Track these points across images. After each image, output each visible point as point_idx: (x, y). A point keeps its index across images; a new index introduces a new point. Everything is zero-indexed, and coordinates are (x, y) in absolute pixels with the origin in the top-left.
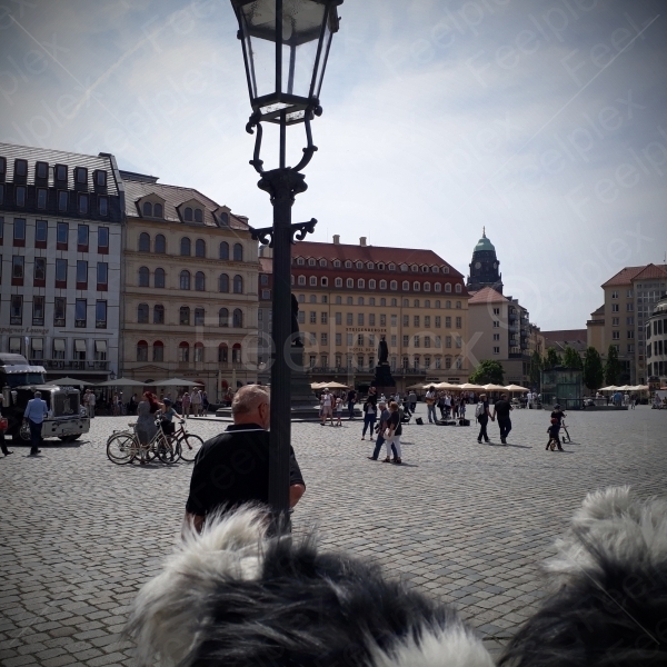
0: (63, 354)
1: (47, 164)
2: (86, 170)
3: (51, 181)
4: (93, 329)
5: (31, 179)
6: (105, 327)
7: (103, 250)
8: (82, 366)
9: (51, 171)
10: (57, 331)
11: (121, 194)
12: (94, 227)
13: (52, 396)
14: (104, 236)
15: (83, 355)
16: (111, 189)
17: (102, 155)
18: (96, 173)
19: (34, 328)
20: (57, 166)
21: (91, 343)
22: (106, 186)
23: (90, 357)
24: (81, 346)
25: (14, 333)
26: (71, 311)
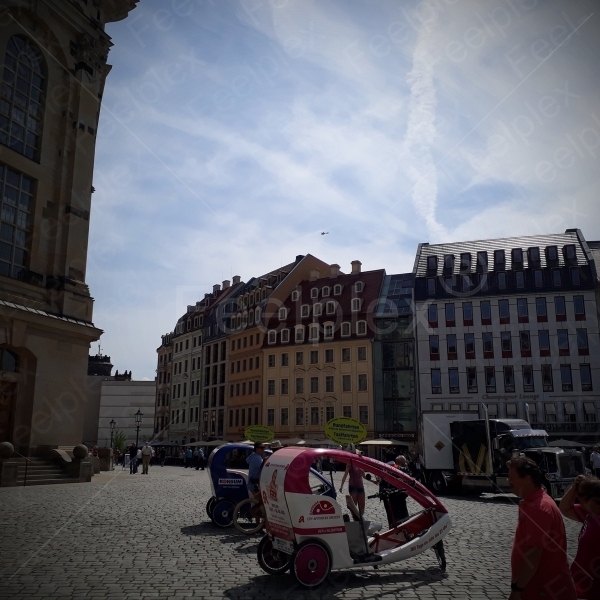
0: (555, 417)
1: (520, 249)
2: (556, 247)
3: (526, 264)
4: (580, 392)
5: (508, 265)
6: (591, 389)
7: (580, 317)
8: (574, 428)
9: (525, 255)
10: (546, 396)
11: (591, 263)
12: (569, 297)
13: (557, 458)
14: (579, 304)
15: (573, 417)
16: (582, 260)
17: (568, 231)
18: (565, 248)
19: (527, 394)
20: (530, 249)
21: (580, 406)
22: (575, 258)
23: (580, 419)
24: (571, 409)
25: (510, 400)
26: (557, 377)
